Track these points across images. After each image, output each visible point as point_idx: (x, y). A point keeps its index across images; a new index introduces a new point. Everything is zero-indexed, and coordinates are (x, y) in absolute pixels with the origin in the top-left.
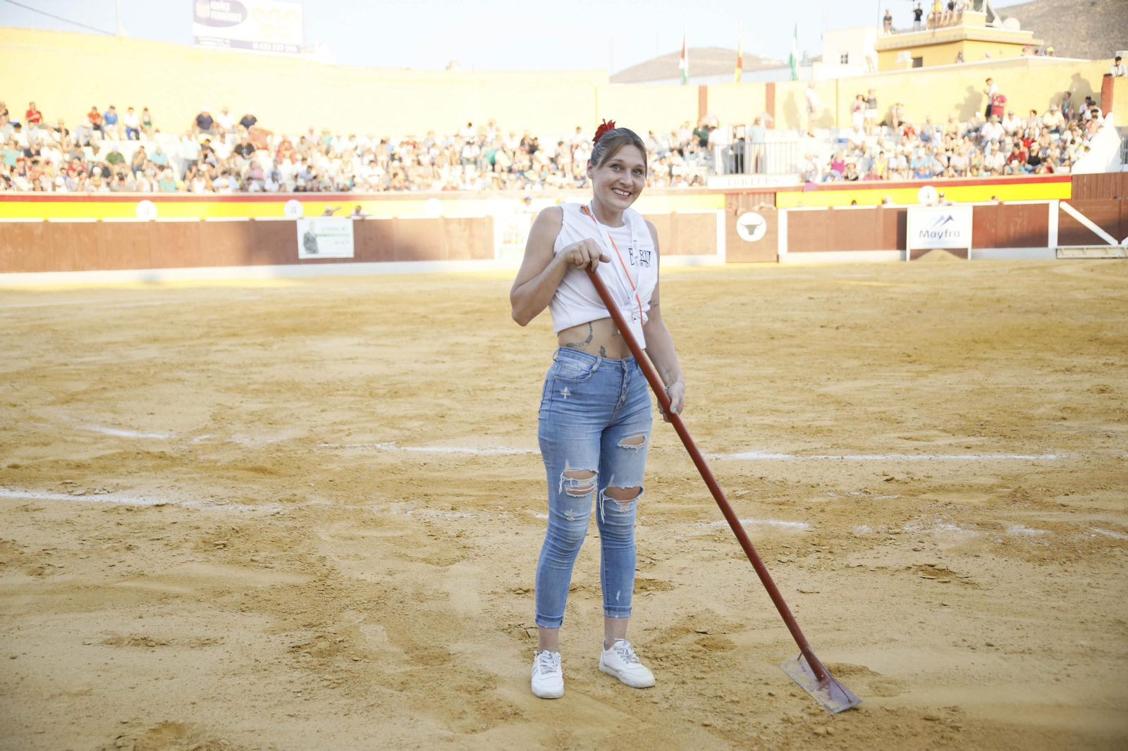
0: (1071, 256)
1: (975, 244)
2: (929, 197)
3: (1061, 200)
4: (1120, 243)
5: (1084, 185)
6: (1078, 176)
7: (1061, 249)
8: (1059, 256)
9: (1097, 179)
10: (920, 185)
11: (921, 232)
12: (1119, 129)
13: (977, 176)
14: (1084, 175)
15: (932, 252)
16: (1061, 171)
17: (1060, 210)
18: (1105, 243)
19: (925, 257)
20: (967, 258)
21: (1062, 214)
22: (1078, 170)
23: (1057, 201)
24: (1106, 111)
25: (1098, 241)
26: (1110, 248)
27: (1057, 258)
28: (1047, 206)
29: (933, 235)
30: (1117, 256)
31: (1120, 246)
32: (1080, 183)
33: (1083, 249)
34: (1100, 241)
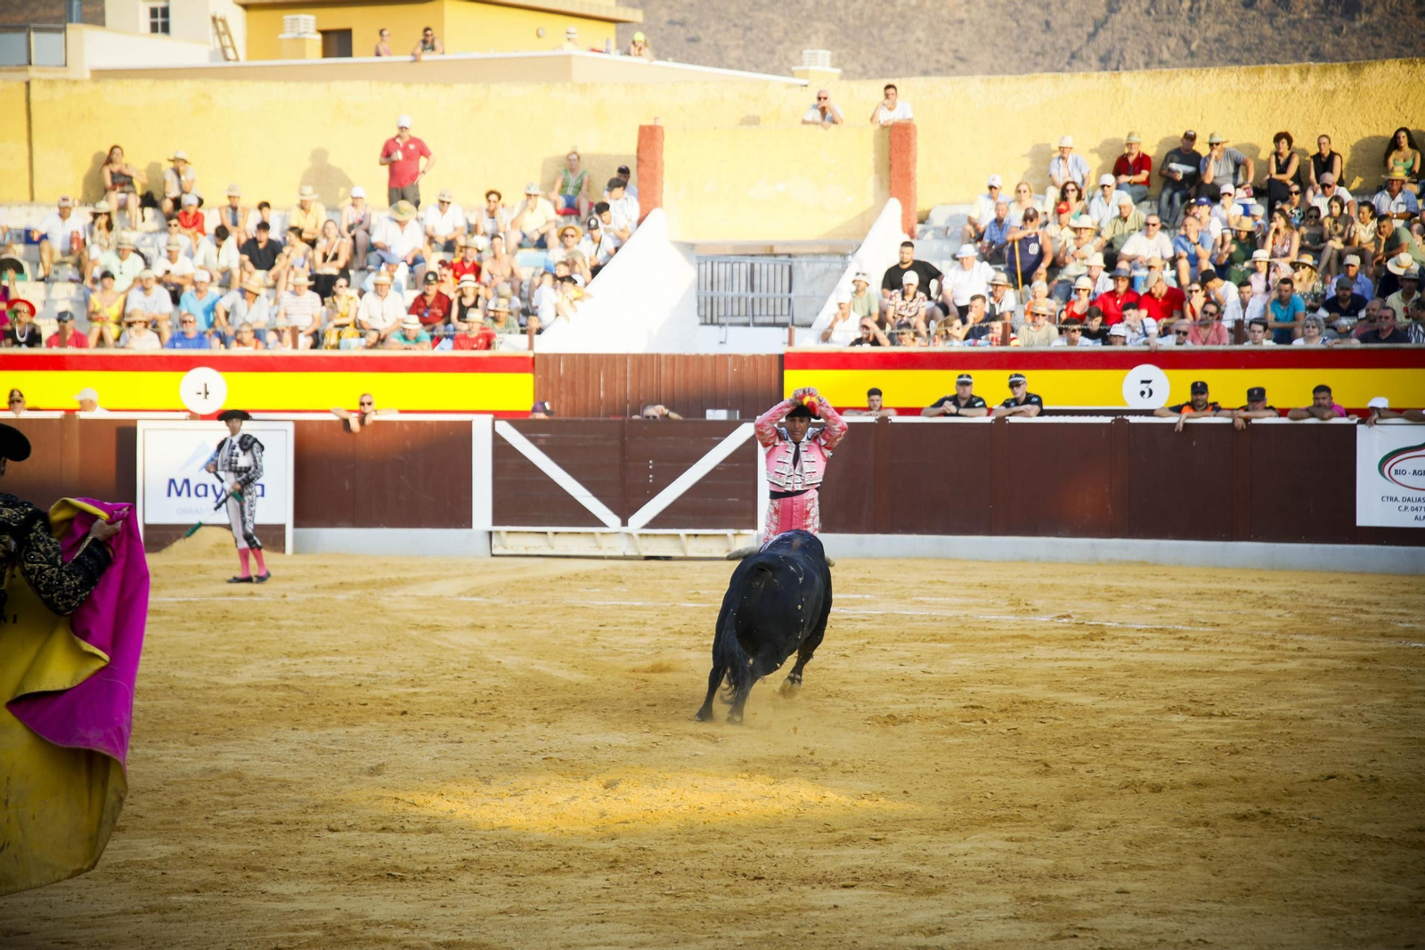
0: (524, 552)
1: (304, 516)
2: (207, 393)
3: (498, 415)
4: (625, 523)
5: (560, 381)
6: (545, 357)
7: (498, 532)
8: (494, 552)
9: (587, 369)
10: (185, 364)
11: (172, 481)
13: (337, 347)
14: (557, 357)
15: (198, 532)
16: (510, 344)
17: (498, 440)
18: (597, 522)
19: (179, 545)
20: (284, 551)
21: (500, 447)
22: (544, 345)
23: (491, 417)
26: (604, 534)
27: (493, 555)
28: (467, 428)
29: (201, 490)
30: (621, 554)
31: (625, 529)
32: (551, 376)
33: (544, 534)
34: (585, 518)
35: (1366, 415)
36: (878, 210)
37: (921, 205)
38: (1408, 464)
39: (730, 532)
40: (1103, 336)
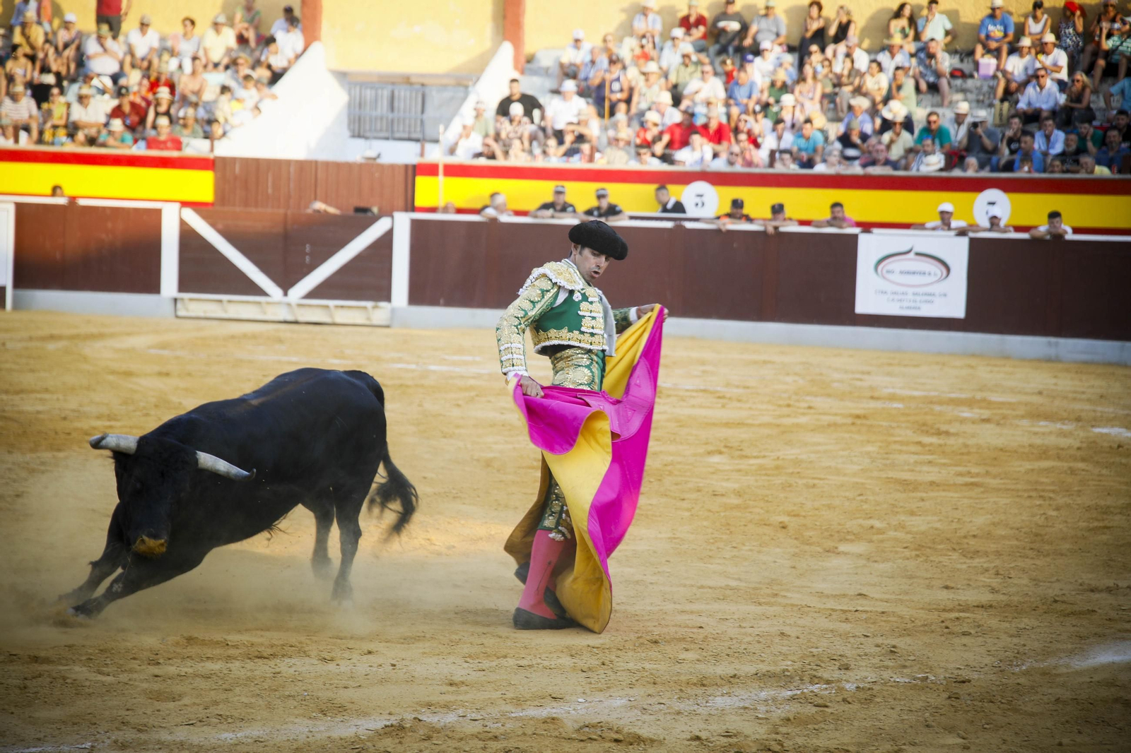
0: (202, 314)
1: (22, 280)
3: (185, 204)
4: (286, 294)
5: (235, 178)
6: (224, 160)
7: (183, 300)
8: (181, 313)
9: (258, 171)
12: (342, 76)
14: (234, 160)
16: (195, 147)
17: (183, 223)
18: (261, 292)
20: (6, 307)
21: (187, 232)
22: (224, 149)
23: (179, 206)
24: (311, 37)
25: (250, 288)
26: (268, 303)
27: (177, 317)
28: (158, 212)
30: (281, 318)
31: (285, 299)
32: (228, 175)
33: (220, 301)
34: (252, 289)
35: (867, 227)
36: (493, 51)
37: (529, 47)
38: (895, 265)
39: (369, 304)
40: (665, 158)
